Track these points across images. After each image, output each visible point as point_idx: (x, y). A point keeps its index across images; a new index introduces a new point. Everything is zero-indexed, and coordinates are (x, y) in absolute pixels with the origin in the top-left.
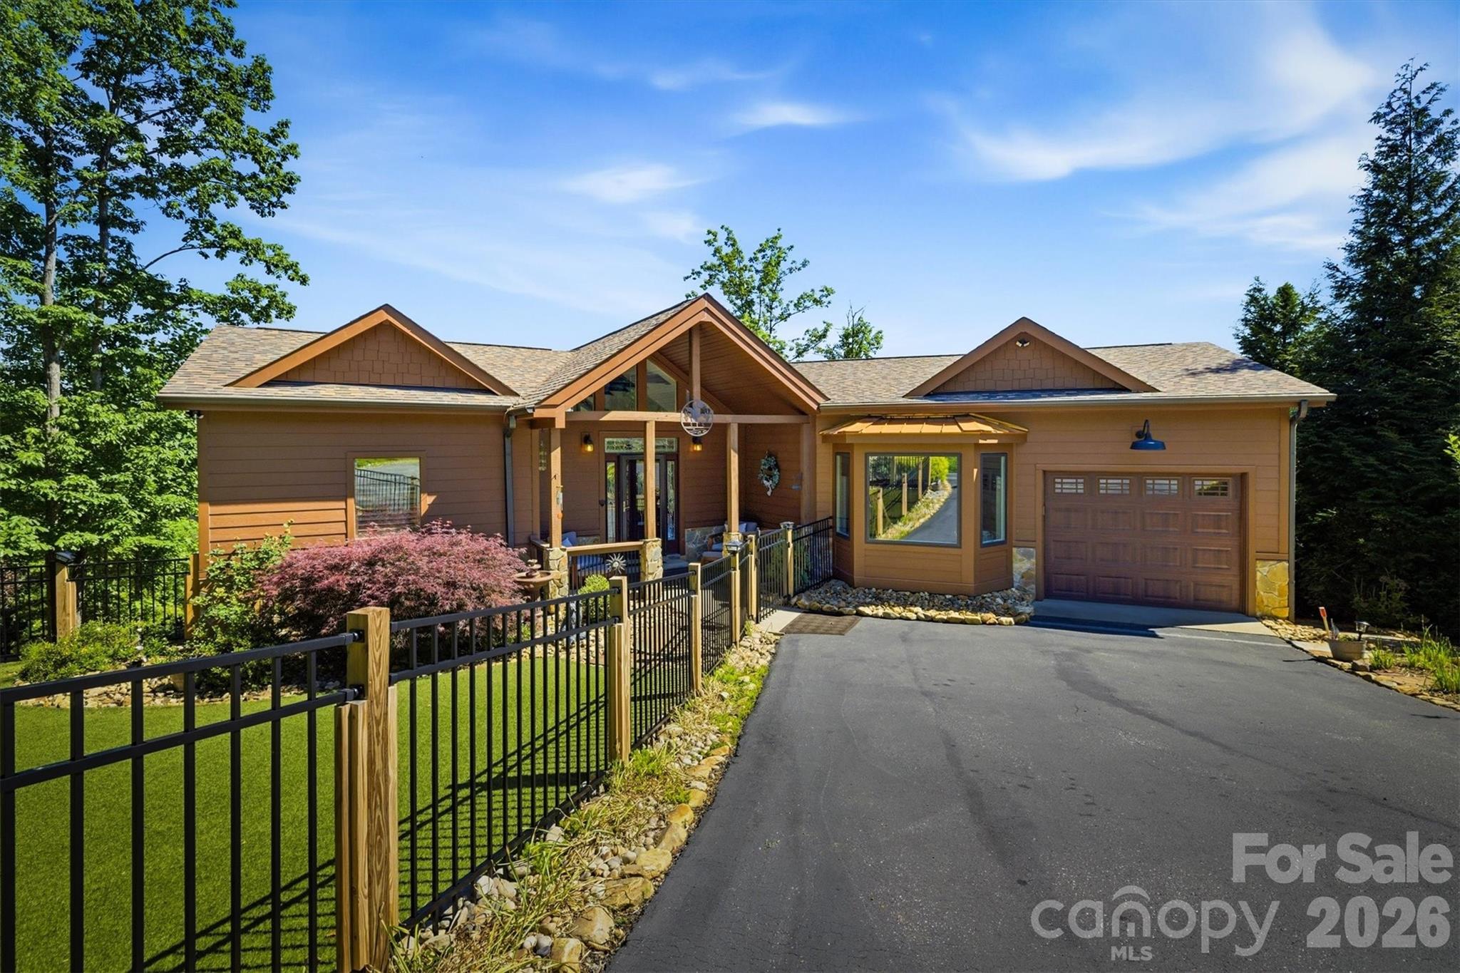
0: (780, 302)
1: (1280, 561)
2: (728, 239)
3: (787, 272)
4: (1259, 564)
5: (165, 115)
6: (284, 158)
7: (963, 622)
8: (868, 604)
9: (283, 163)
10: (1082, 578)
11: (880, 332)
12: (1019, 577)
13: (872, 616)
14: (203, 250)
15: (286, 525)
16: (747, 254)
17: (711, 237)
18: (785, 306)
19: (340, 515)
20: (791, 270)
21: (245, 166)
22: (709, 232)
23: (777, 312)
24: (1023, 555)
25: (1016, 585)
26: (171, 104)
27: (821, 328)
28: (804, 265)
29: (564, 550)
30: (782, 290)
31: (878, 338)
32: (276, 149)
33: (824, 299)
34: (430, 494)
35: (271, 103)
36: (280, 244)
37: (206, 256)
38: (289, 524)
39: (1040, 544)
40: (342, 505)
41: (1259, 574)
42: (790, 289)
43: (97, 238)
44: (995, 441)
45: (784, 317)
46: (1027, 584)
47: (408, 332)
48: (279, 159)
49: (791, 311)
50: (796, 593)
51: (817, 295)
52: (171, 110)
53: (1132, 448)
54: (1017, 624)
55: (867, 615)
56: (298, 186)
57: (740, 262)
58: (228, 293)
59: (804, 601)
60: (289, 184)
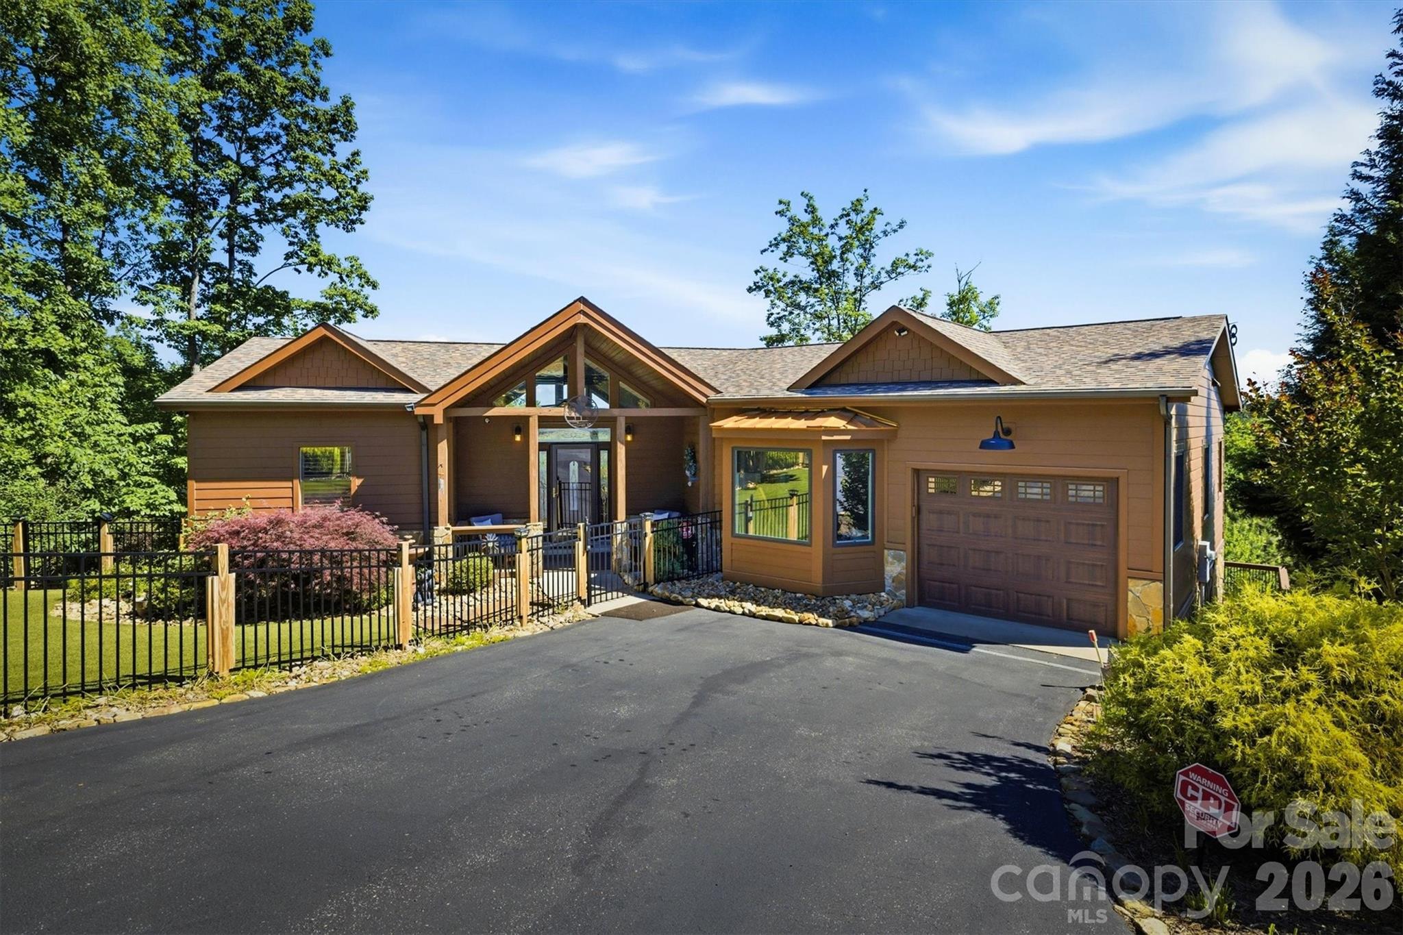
0: (872, 269)
1: (1154, 580)
2: (808, 206)
3: (881, 235)
4: (1131, 583)
5: (275, 158)
6: (359, 182)
7: (780, 620)
8: (709, 596)
9: (359, 186)
10: (955, 586)
11: (997, 297)
12: (890, 581)
13: (707, 608)
14: (297, 267)
15: (244, 499)
16: (827, 221)
17: (782, 207)
18: (875, 274)
19: (288, 493)
20: (885, 233)
21: (329, 193)
22: (781, 202)
23: (867, 281)
24: (894, 558)
25: (887, 589)
26: (279, 147)
27: (920, 295)
28: (901, 226)
29: (448, 529)
30: (874, 255)
31: (992, 306)
32: (351, 175)
33: (920, 264)
34: (358, 477)
35: (356, 134)
36: (356, 255)
37: (299, 272)
38: (247, 498)
39: (909, 545)
40: (290, 484)
41: (1130, 595)
42: (883, 257)
43: (226, 264)
44: (848, 437)
45: (876, 286)
46: (897, 589)
47: (342, 343)
48: (354, 183)
49: (882, 279)
50: (657, 582)
51: (911, 261)
52: (280, 152)
53: (981, 447)
54: (836, 627)
55: (702, 607)
56: (371, 204)
57: (820, 230)
58: (323, 300)
59: (657, 590)
60: (363, 204)
